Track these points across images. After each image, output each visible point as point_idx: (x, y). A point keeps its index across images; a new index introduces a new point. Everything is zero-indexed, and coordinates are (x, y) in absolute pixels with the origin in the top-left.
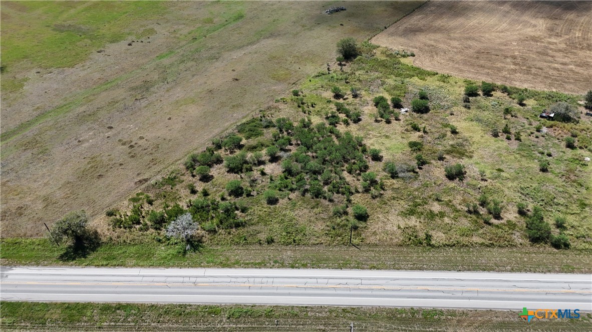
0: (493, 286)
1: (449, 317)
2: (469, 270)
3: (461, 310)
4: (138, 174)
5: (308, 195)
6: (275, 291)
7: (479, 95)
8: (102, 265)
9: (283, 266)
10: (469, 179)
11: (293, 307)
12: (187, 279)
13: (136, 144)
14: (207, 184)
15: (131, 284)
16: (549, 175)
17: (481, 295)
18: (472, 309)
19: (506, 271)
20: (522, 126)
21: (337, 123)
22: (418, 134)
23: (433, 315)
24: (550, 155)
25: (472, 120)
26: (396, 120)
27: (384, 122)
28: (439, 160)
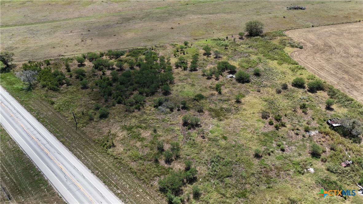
1: (46, 190)
2: (98, 176)
3: (56, 190)
4: (65, 53)
9: (37, 115)
10: (195, 131)
11: (7, 135)
12: (3, 99)
13: (86, 40)
14: (78, 67)
16: (256, 162)
17: (77, 192)
18: (60, 195)
19: (114, 192)
20: (299, 121)
21: (180, 67)
23: (41, 182)
24: (283, 150)
25: (266, 101)
26: (216, 79)
27: (206, 77)
28: (198, 111)
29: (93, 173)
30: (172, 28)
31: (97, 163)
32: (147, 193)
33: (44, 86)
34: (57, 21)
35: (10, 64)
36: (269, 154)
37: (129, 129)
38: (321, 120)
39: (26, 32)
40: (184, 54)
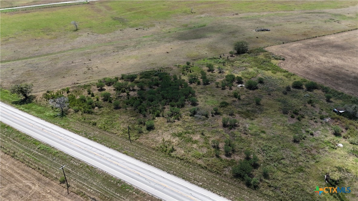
0: (177, 189)
1: (134, 193)
2: (175, 175)
3: (144, 192)
4: (78, 81)
5: (137, 110)
6: (69, 145)
7: (302, 89)
8: (21, 110)
9: (86, 136)
10: (236, 130)
11: (67, 155)
12: (42, 126)
13: (92, 69)
14: (99, 92)
15: (22, 120)
16: (297, 145)
17: (165, 190)
18: (151, 195)
19: (197, 185)
20: (312, 113)
21: (194, 82)
22: (235, 99)
23: (127, 188)
24: (312, 134)
25: (279, 101)
26: (230, 89)
27: (221, 88)
28: (230, 115)
29: (169, 173)
30: (168, 53)
31: (168, 166)
32: (224, 181)
33: (76, 111)
34: (52, 54)
35: (28, 95)
36: (304, 139)
37: (180, 135)
38: (328, 110)
39: (25, 66)
40: (191, 72)
